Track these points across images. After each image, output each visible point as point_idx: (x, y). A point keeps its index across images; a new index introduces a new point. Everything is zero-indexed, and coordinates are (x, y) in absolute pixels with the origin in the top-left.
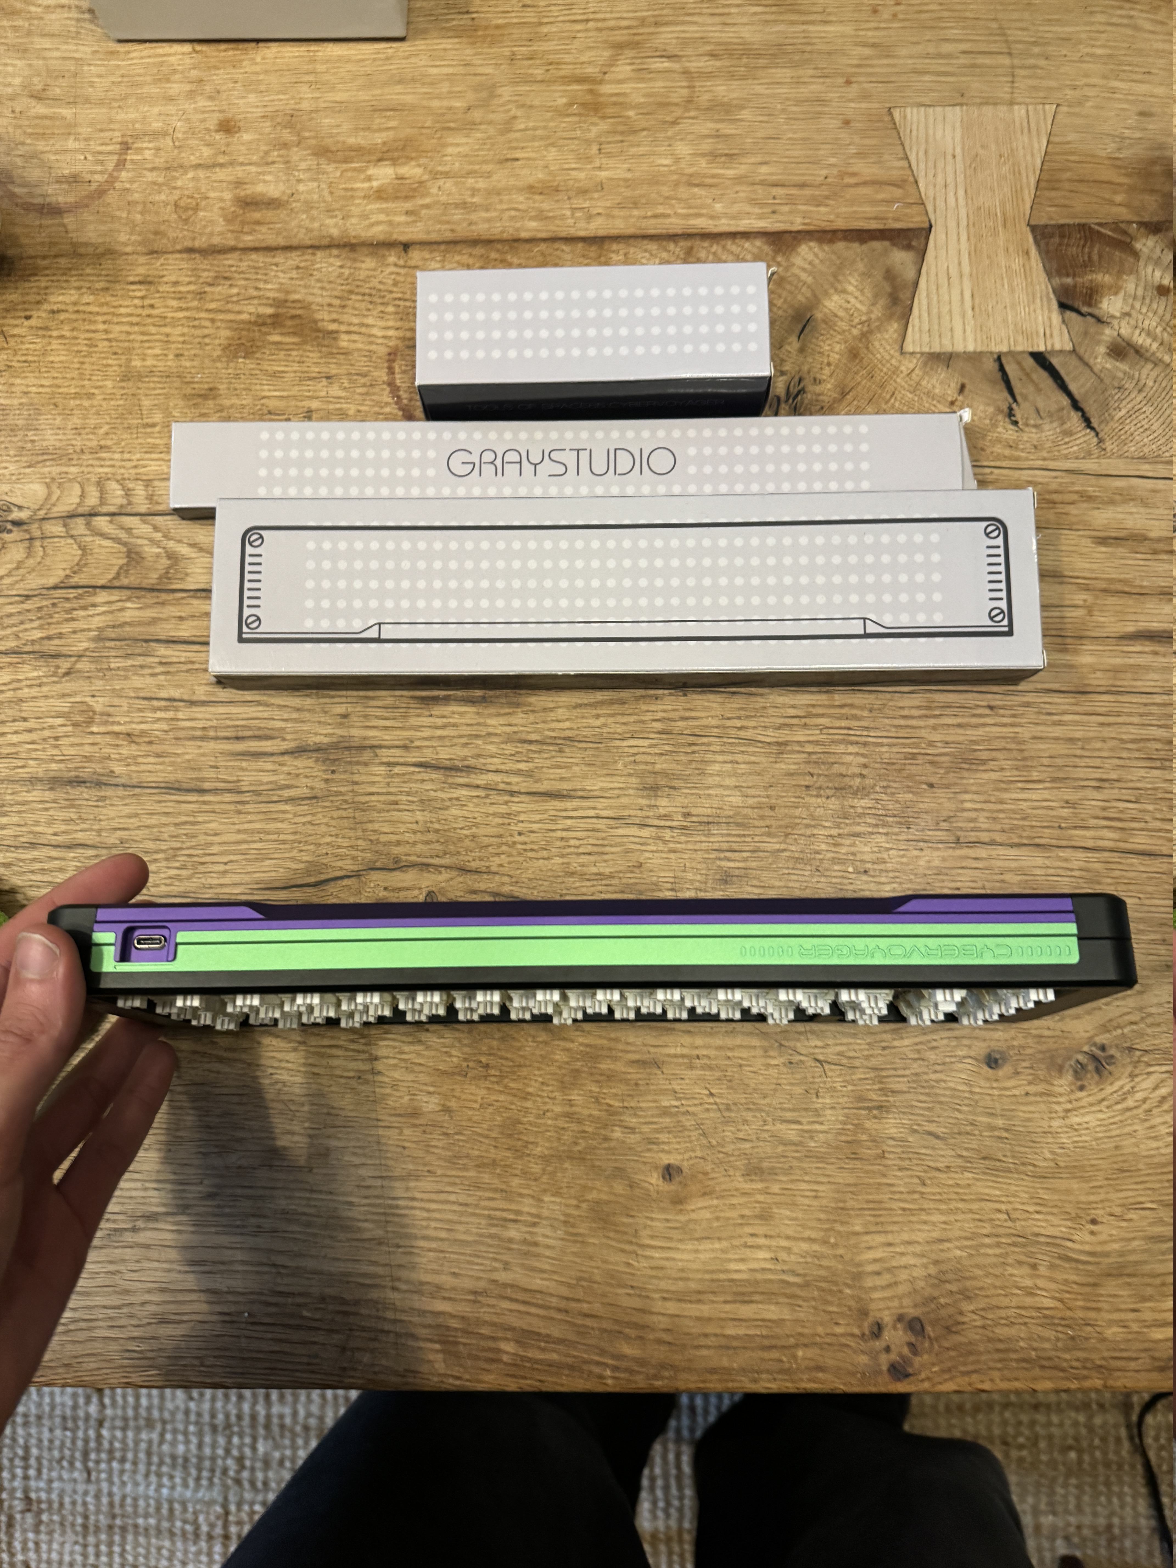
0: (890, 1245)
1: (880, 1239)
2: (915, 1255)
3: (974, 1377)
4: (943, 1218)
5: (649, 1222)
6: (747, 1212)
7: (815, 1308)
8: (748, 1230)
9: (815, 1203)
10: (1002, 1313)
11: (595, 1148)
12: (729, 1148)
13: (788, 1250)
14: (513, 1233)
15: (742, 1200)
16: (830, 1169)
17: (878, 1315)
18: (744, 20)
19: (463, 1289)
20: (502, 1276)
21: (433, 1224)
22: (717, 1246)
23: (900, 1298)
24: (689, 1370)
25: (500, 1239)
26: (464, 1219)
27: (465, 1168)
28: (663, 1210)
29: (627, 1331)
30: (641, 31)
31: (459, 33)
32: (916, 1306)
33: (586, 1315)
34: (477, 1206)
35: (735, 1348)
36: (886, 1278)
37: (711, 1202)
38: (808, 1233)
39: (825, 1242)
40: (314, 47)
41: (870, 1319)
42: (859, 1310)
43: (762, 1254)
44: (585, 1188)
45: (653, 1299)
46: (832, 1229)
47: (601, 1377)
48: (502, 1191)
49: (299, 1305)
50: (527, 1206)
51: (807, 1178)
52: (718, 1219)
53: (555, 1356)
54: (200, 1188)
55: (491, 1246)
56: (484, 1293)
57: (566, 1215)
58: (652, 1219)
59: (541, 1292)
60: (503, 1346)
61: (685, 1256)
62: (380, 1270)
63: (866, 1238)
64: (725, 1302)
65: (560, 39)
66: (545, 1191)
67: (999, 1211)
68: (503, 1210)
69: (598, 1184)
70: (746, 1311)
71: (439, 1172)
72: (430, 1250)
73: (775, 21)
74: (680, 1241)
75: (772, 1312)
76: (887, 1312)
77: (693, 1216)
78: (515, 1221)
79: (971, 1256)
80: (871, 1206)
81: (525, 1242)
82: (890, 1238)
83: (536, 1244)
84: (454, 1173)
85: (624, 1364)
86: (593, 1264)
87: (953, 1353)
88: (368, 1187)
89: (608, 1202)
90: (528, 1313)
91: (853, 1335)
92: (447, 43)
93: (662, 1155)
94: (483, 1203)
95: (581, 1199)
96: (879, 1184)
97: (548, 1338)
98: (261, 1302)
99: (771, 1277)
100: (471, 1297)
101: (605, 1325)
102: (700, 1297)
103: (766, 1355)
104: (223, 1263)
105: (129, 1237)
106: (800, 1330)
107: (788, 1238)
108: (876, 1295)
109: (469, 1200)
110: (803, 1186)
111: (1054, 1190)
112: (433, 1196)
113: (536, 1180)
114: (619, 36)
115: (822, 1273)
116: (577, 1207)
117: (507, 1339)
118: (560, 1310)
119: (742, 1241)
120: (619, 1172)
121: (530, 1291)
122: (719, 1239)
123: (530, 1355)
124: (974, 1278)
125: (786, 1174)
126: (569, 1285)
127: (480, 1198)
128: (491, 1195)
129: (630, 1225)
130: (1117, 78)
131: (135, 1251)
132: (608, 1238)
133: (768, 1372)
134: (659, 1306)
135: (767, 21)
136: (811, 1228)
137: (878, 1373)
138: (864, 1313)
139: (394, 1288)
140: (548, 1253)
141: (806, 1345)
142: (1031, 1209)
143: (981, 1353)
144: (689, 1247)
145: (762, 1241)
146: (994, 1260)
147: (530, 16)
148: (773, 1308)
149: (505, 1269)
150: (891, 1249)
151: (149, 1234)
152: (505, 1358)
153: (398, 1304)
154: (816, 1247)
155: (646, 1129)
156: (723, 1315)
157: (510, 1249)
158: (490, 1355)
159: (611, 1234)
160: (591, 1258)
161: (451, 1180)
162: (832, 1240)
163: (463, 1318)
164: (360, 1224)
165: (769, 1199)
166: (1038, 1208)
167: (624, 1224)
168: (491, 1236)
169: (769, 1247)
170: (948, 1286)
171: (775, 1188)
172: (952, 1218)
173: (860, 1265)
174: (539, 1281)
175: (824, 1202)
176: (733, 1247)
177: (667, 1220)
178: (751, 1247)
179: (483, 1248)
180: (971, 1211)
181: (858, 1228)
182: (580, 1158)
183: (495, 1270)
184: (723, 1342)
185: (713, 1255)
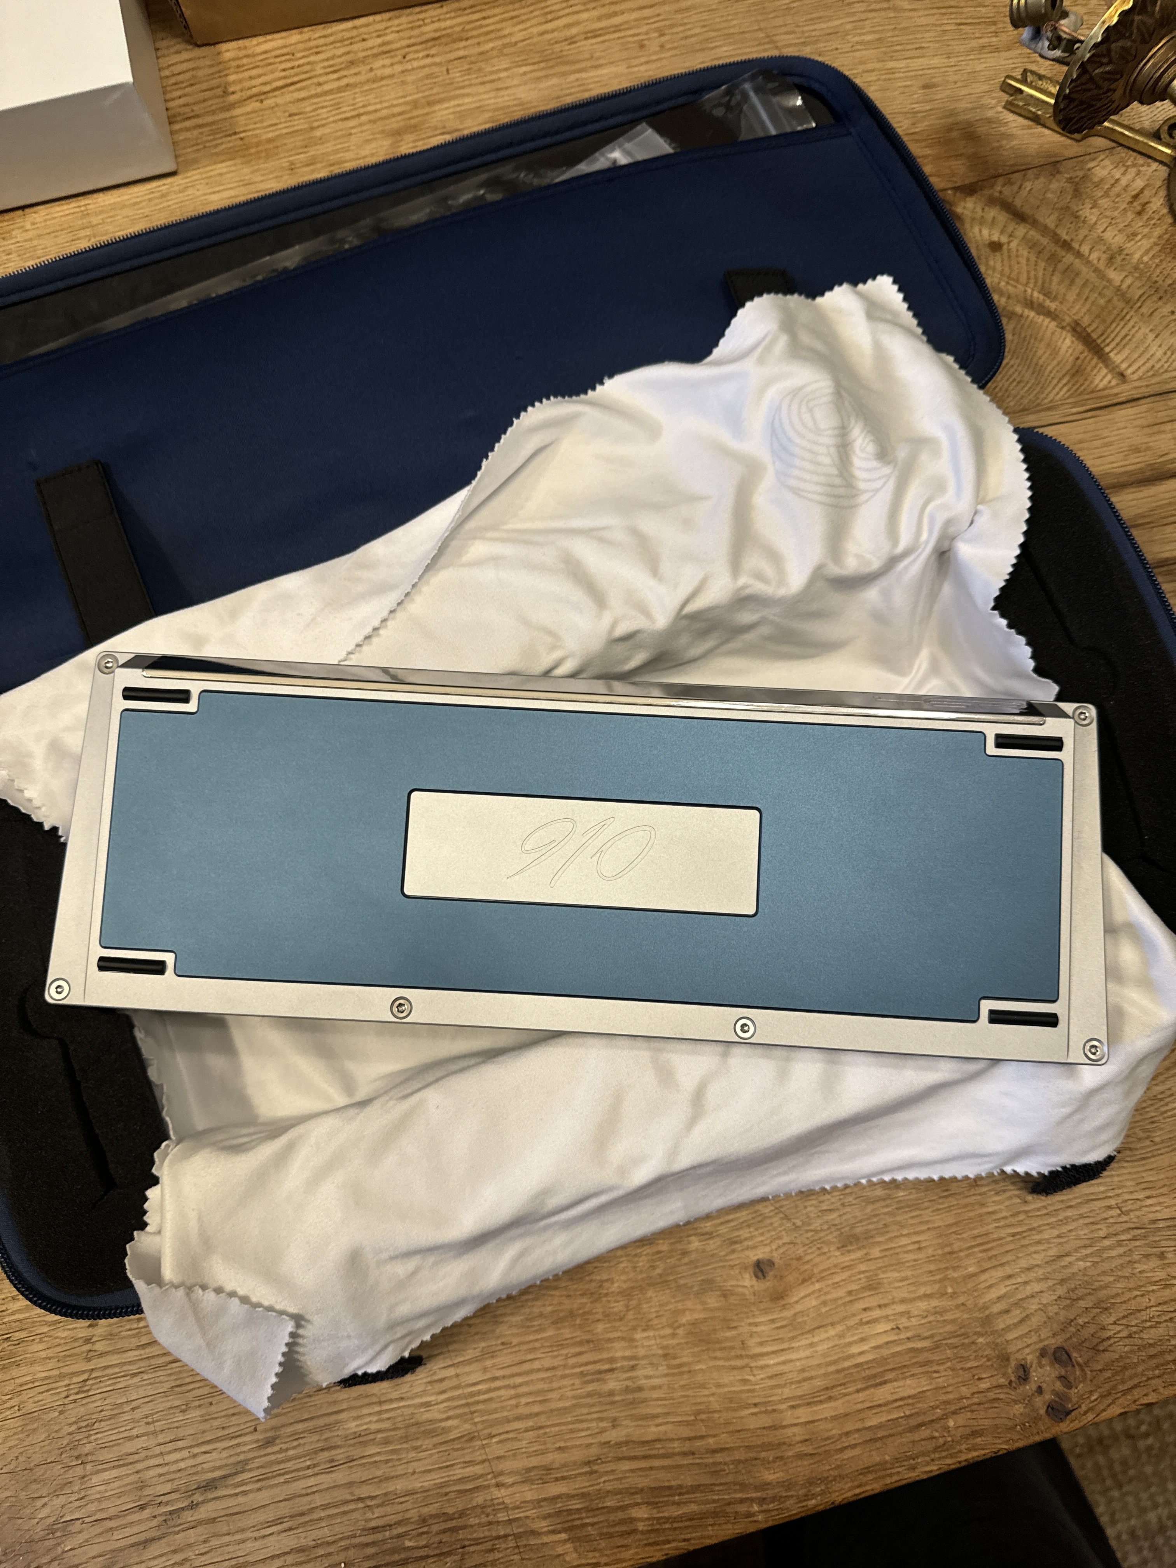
0: (1010, 1277)
1: (999, 1273)
2: (1039, 1280)
3: (1136, 1393)
4: (1056, 1232)
5: (755, 1329)
6: (854, 1287)
7: (953, 1369)
8: (861, 1305)
9: (920, 1256)
10: (1144, 1316)
11: (675, 1266)
12: (817, 1224)
13: (907, 1314)
14: (612, 1385)
15: (845, 1275)
16: (927, 1215)
17: (1019, 1356)
18: (515, 82)
19: (575, 1463)
20: (614, 1435)
21: (523, 1400)
22: (832, 1332)
23: (1037, 1331)
24: (842, 1477)
25: (600, 1395)
26: (555, 1385)
27: (541, 1329)
28: (766, 1311)
29: (763, 1455)
30: (415, 113)
31: (231, 154)
32: (1054, 1335)
33: (714, 1451)
34: (565, 1366)
35: (881, 1438)
36: (1017, 1314)
37: (812, 1288)
38: (922, 1291)
39: (943, 1294)
40: (83, 201)
41: (1013, 1364)
42: (998, 1357)
43: (882, 1327)
44: (677, 1313)
45: (781, 1412)
46: (946, 1278)
47: (749, 1515)
48: (588, 1342)
49: (399, 1536)
50: (620, 1350)
51: (905, 1232)
52: (825, 1303)
53: (694, 1507)
54: (256, 1436)
55: (593, 1405)
56: (598, 1460)
57: (663, 1348)
58: (756, 1325)
59: (659, 1440)
60: (636, 1513)
61: (802, 1354)
62: (478, 1469)
63: (983, 1277)
64: (858, 1391)
65: (336, 139)
66: (634, 1329)
67: (1110, 1207)
68: (595, 1362)
69: (689, 1304)
70: (883, 1394)
71: (515, 1341)
72: (527, 1430)
73: (546, 76)
74: (793, 1338)
75: (908, 1387)
76: (1027, 1351)
77: (799, 1308)
78: (611, 1370)
79: (1095, 1264)
80: (979, 1241)
81: (627, 1390)
82: (1008, 1270)
83: (640, 1389)
84: (531, 1337)
85: (770, 1493)
86: (707, 1392)
87: (1107, 1374)
88: (442, 1380)
89: (705, 1320)
90: (651, 1468)
91: (999, 1386)
92: (221, 168)
93: (747, 1253)
94: (572, 1361)
95: (674, 1326)
96: (981, 1215)
97: (680, 1490)
98: (355, 1546)
99: (899, 1349)
100: (587, 1469)
101: (738, 1455)
102: (830, 1393)
103: (917, 1436)
104: (302, 1514)
105: (189, 1517)
106: (945, 1398)
107: (903, 1301)
108: (1010, 1336)
109: (556, 1362)
110: (904, 1241)
111: (1159, 1169)
112: (516, 1370)
113: (621, 1319)
114: (395, 124)
115: (949, 1328)
116: (673, 1335)
117: (637, 1504)
118: (685, 1454)
119: (856, 1319)
120: (708, 1285)
121: (647, 1442)
122: (832, 1324)
123: (666, 1514)
124: (1106, 1287)
125: (882, 1234)
126: (687, 1423)
127: (567, 1357)
128: (578, 1350)
129: (733, 1338)
130: (892, 59)
131: (199, 1530)
132: (715, 1358)
133: (924, 1454)
134: (789, 1417)
135: (539, 79)
136: (924, 1284)
137: (1036, 1419)
138: (1005, 1358)
139: (498, 1485)
140: (655, 1394)
141: (954, 1413)
142: (1141, 1196)
143: (1136, 1365)
144: (804, 1342)
145: (877, 1313)
146: (1120, 1261)
147: (300, 124)
148: (908, 1382)
149: (614, 1427)
150: (1013, 1281)
151: (210, 1506)
152: (641, 1526)
153: (507, 1501)
154: (935, 1303)
155: (723, 1229)
156: (860, 1406)
157: (613, 1403)
158: (624, 1528)
159: (718, 1354)
160: (703, 1386)
161: (531, 1346)
162: (950, 1290)
163: (583, 1495)
164: (443, 1424)
165: (872, 1266)
166: (1148, 1193)
167: (727, 1339)
168: (589, 1395)
169: (887, 1316)
170: (1082, 1304)
171: (876, 1252)
172: (1064, 1229)
173: (985, 1308)
174: (653, 1429)
175: (930, 1252)
176: (849, 1328)
177: (773, 1321)
178: (868, 1322)
179: (585, 1411)
180: (1082, 1216)
181: (971, 1269)
182: (662, 1282)
183: (603, 1431)
184: (869, 1435)
185: (831, 1344)
